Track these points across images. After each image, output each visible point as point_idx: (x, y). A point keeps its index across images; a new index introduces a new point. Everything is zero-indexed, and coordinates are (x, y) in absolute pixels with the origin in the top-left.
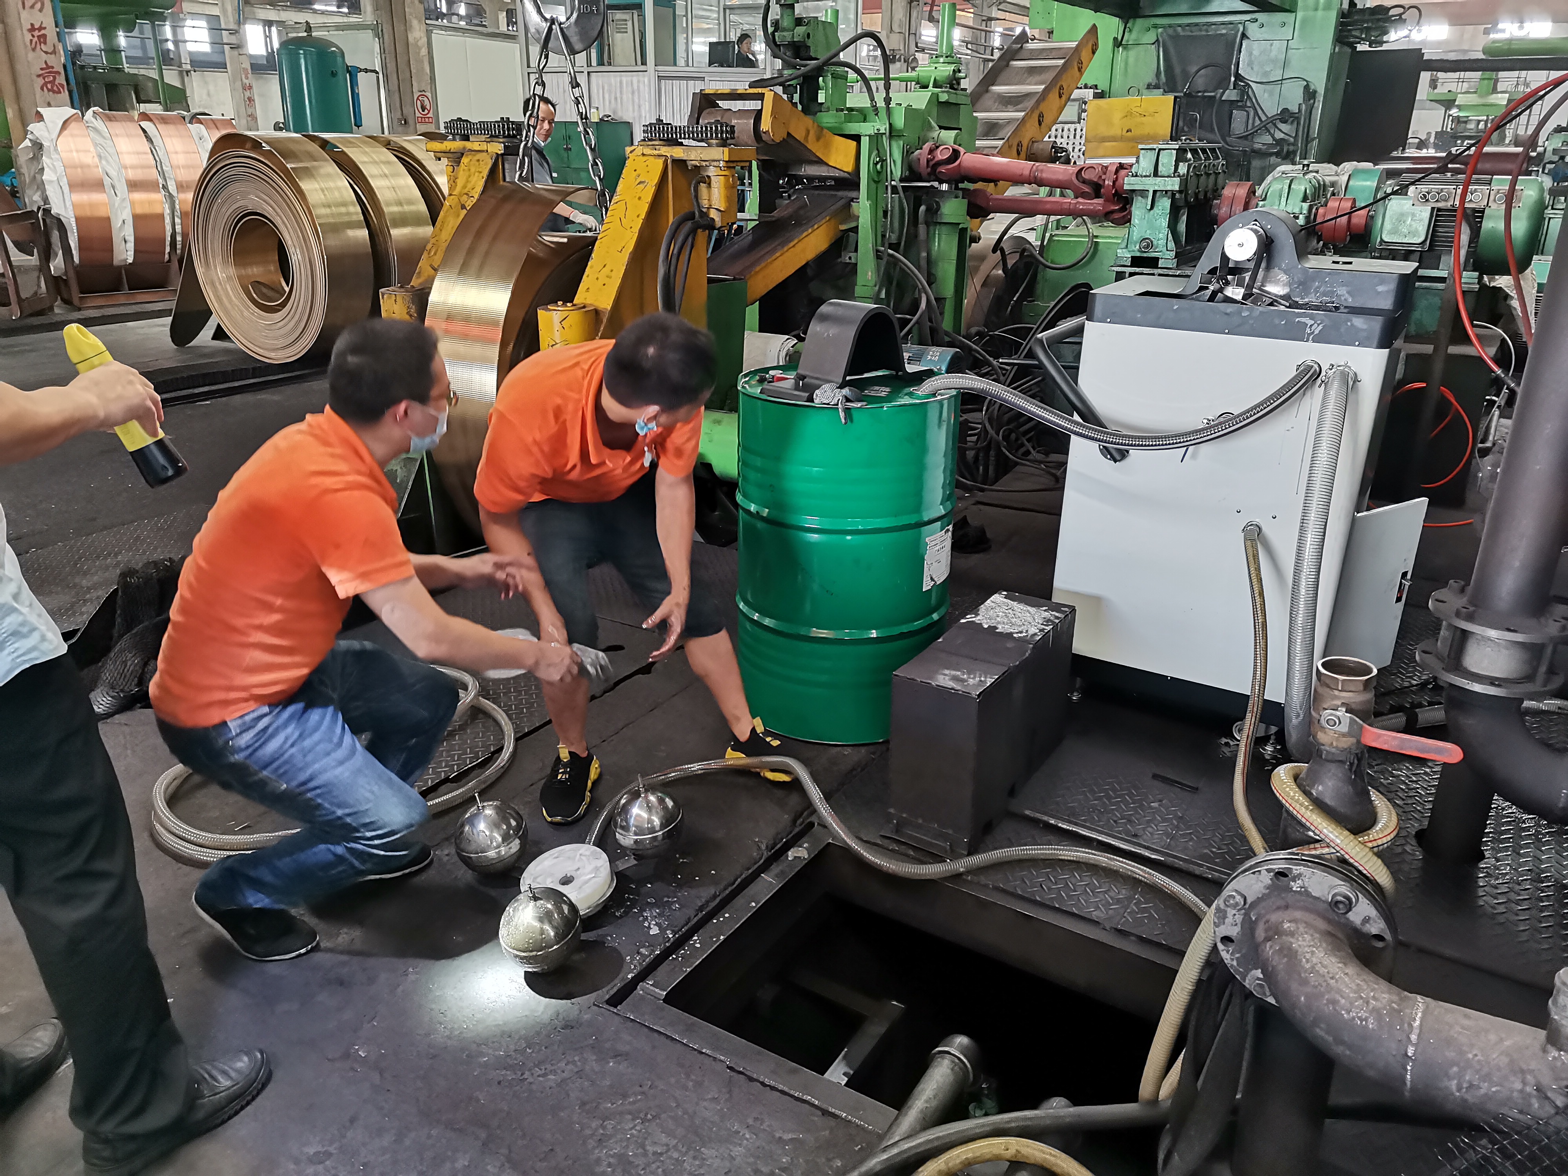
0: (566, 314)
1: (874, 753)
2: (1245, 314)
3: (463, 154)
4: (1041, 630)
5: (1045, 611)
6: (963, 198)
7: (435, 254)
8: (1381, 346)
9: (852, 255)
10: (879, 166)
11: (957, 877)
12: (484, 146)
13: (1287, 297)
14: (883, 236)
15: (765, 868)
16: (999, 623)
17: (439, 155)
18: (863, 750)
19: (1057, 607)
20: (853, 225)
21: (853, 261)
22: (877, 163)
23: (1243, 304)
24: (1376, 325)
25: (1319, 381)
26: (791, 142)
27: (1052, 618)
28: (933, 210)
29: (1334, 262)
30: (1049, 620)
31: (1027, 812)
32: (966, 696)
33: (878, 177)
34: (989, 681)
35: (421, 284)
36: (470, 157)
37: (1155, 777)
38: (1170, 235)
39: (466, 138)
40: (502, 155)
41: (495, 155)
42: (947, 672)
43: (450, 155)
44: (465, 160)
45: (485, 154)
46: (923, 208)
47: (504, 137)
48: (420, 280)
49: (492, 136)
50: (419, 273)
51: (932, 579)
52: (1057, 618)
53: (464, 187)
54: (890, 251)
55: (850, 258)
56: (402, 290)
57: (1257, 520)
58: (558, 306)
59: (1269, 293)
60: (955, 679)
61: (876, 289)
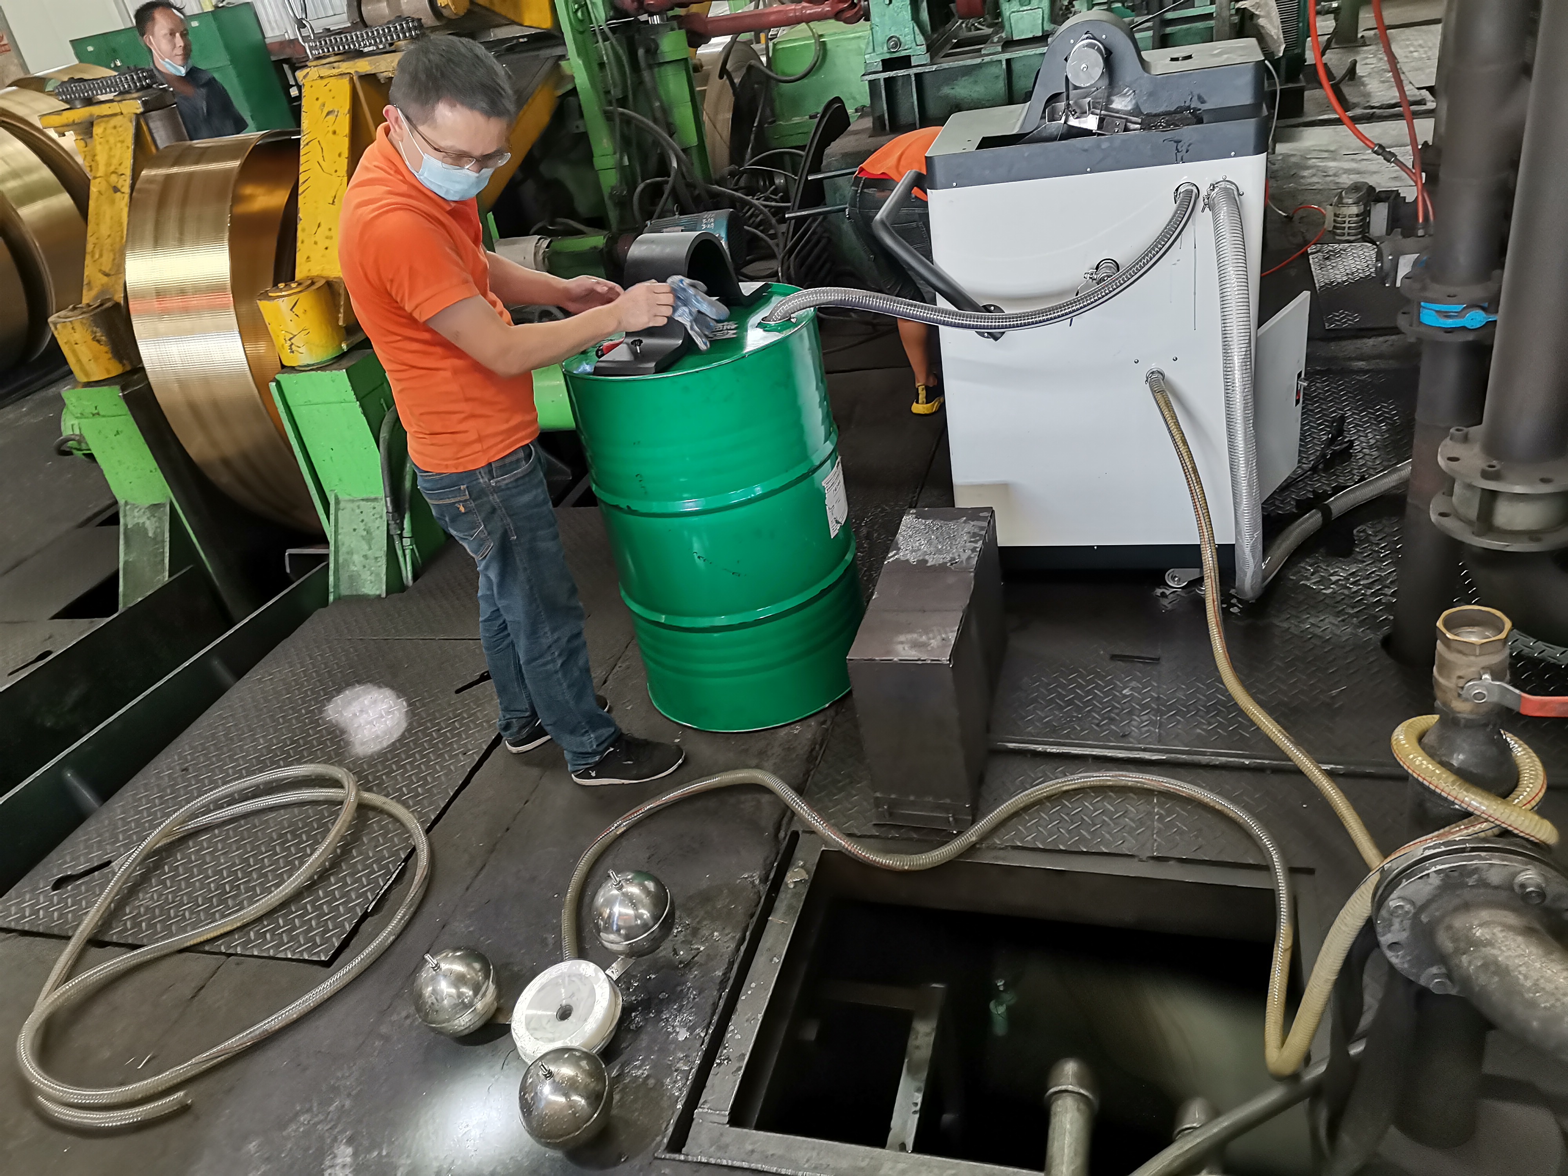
0: (294, 298)
1: (824, 722)
2: (1105, 145)
3: (92, 124)
4: (974, 550)
5: (965, 522)
6: (680, 29)
7: (101, 256)
9: (579, 123)
10: (579, 14)
11: (972, 848)
12: (115, 108)
13: (1136, 111)
14: (607, 92)
15: (768, 909)
16: (925, 553)
17: (61, 129)
18: (813, 722)
19: (973, 514)
20: (569, 87)
21: (582, 130)
22: (577, 10)
23: (1099, 135)
25: (1200, 204)
26: (476, 9)
27: (976, 530)
28: (653, 51)
29: (1172, 59)
30: (974, 535)
32: (936, 666)
33: (583, 26)
34: (952, 637)
35: (96, 298)
36: (103, 125)
37: (1114, 657)
38: (916, 28)
39: (89, 102)
40: (143, 113)
41: (134, 117)
42: (902, 638)
43: (75, 127)
44: (97, 130)
45: (120, 117)
46: (641, 52)
47: (138, 90)
48: (94, 292)
49: (121, 93)
50: (89, 284)
51: (837, 522)
52: (982, 528)
53: (108, 164)
54: (621, 110)
55: (577, 127)
56: (77, 312)
57: (1157, 366)
58: (281, 290)
59: (1117, 112)
60: (915, 645)
61: (618, 155)
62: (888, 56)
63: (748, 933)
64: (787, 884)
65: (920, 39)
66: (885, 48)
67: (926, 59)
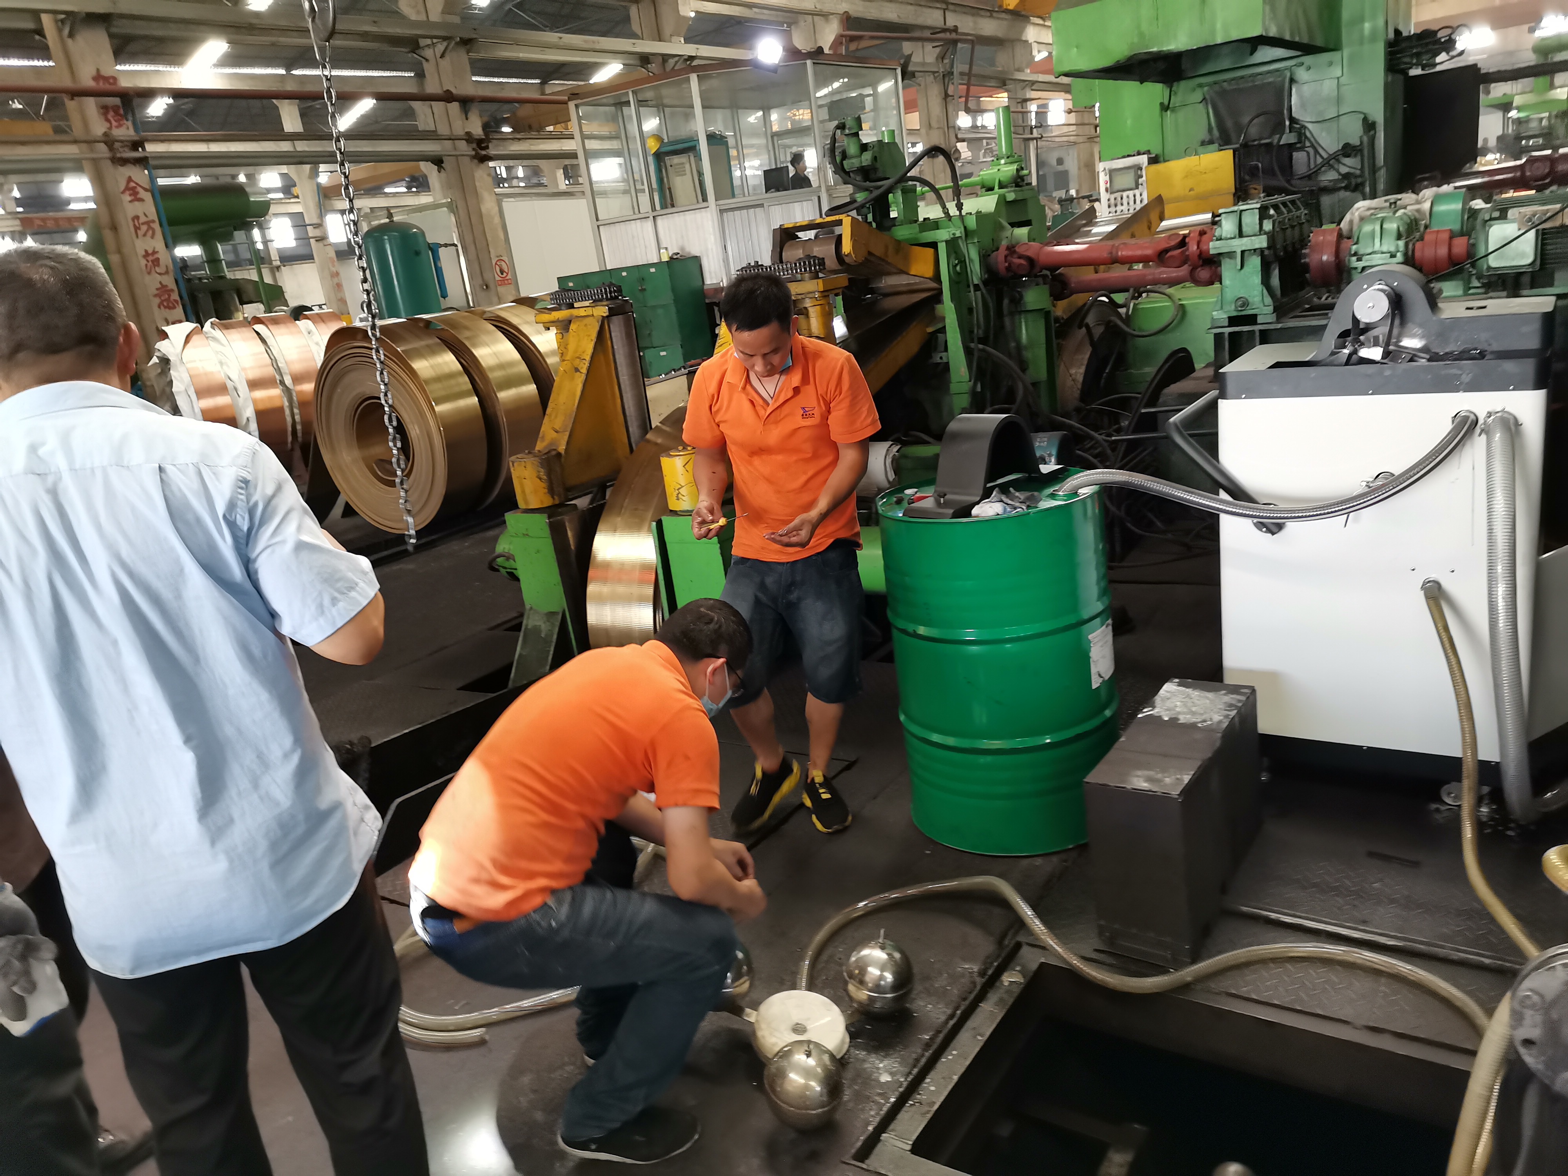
0: (688, 457)
1: (1065, 861)
2: (1387, 373)
3: (570, 322)
4: (1227, 716)
5: (1225, 694)
6: (1045, 284)
7: (556, 417)
8: (1537, 387)
9: (944, 354)
10: (958, 268)
11: (1186, 987)
12: (589, 311)
13: (1425, 349)
14: (972, 332)
15: (981, 997)
16: (1179, 713)
17: (547, 325)
18: (1055, 859)
19: (1235, 689)
20: (940, 326)
21: (945, 360)
22: (957, 265)
23: (1382, 363)
24: (1529, 367)
25: (1478, 430)
26: (872, 259)
27: (1234, 702)
28: (1017, 301)
29: (1467, 308)
30: (1231, 705)
31: (1245, 909)
32: (1164, 798)
33: (959, 278)
34: (1186, 779)
35: (545, 448)
36: (578, 323)
37: (1370, 854)
38: (1265, 291)
39: (571, 306)
40: (607, 317)
41: (601, 318)
42: (1139, 773)
43: (558, 324)
44: (573, 327)
45: (591, 318)
46: (1006, 302)
47: (607, 299)
48: (545, 444)
49: (595, 301)
50: (543, 437)
51: (1100, 676)
52: (1239, 701)
53: (576, 351)
54: (981, 346)
55: (941, 358)
56: (530, 456)
57: (1433, 576)
58: (680, 451)
59: (1406, 348)
60: (1149, 780)
61: (971, 383)
62: (1235, 314)
63: (959, 1012)
64: (1002, 982)
65: (1268, 300)
66: (1233, 307)
67: (1272, 318)
